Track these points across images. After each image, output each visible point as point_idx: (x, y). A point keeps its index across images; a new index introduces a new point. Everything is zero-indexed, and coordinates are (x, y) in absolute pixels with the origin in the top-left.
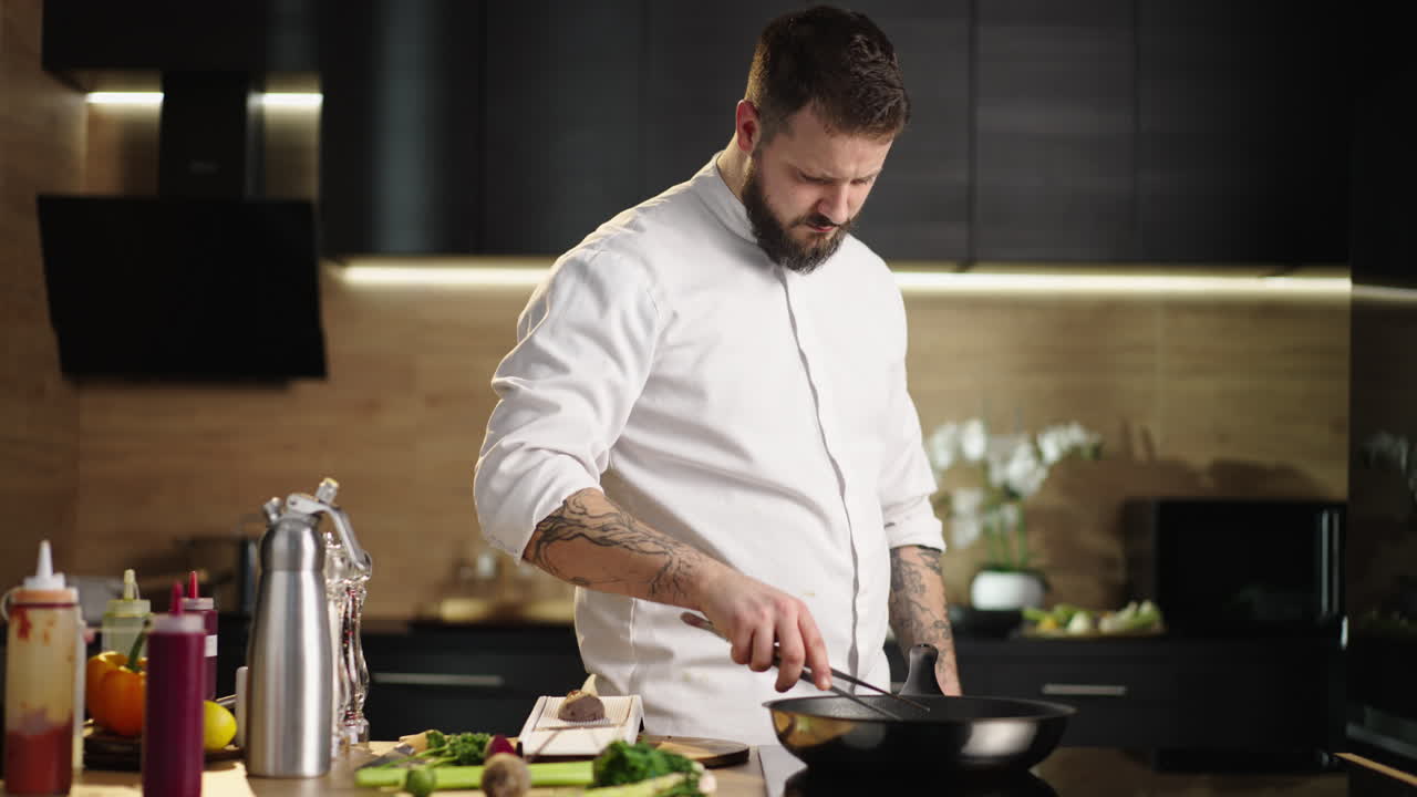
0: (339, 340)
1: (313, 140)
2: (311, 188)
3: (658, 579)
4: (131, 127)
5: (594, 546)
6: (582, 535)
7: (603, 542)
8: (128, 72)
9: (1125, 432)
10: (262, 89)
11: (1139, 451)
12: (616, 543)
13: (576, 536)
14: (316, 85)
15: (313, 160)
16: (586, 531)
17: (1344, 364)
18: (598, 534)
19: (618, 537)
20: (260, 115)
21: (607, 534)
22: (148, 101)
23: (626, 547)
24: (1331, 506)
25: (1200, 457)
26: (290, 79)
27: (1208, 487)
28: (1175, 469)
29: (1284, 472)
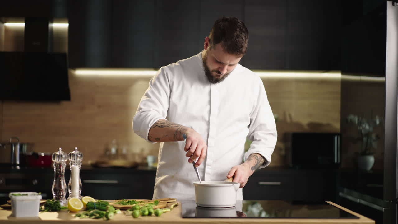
0: (74, 91)
1: (67, 35)
2: (66, 49)
3: (176, 133)
4: (16, 32)
5: (160, 128)
6: (157, 126)
7: (162, 127)
8: (15, 17)
9: (285, 115)
10: (52, 22)
11: (288, 120)
12: (165, 126)
13: (155, 126)
14: (67, 21)
15: (67, 41)
16: (158, 125)
17: (339, 96)
18: (161, 125)
19: (166, 125)
20: (52, 29)
21: (163, 124)
22: (21, 25)
23: (168, 126)
24: (338, 134)
25: (305, 121)
26: (60, 19)
27: (307, 129)
28: (298, 125)
29: (328, 125)
